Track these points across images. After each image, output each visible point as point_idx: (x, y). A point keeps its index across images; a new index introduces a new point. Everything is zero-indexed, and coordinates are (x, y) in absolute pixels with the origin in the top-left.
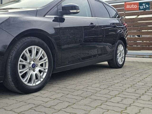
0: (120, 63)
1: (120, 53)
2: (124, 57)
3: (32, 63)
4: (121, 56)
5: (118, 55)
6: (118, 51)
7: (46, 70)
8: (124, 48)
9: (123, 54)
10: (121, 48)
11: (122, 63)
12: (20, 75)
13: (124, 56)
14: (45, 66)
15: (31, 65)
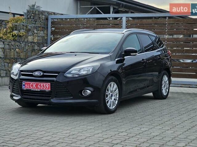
0: (164, 94)
1: (164, 84)
2: (168, 88)
3: (111, 93)
4: (166, 87)
5: (163, 86)
6: (163, 82)
7: (117, 99)
8: (168, 78)
9: (167, 85)
10: (166, 78)
11: (166, 94)
12: (107, 101)
13: (168, 86)
14: (116, 96)
15: (110, 95)
